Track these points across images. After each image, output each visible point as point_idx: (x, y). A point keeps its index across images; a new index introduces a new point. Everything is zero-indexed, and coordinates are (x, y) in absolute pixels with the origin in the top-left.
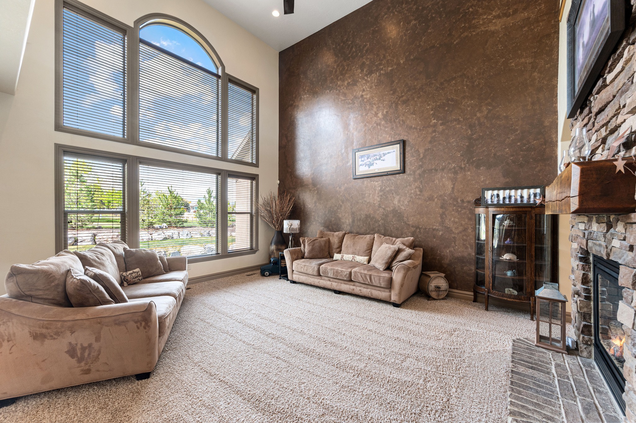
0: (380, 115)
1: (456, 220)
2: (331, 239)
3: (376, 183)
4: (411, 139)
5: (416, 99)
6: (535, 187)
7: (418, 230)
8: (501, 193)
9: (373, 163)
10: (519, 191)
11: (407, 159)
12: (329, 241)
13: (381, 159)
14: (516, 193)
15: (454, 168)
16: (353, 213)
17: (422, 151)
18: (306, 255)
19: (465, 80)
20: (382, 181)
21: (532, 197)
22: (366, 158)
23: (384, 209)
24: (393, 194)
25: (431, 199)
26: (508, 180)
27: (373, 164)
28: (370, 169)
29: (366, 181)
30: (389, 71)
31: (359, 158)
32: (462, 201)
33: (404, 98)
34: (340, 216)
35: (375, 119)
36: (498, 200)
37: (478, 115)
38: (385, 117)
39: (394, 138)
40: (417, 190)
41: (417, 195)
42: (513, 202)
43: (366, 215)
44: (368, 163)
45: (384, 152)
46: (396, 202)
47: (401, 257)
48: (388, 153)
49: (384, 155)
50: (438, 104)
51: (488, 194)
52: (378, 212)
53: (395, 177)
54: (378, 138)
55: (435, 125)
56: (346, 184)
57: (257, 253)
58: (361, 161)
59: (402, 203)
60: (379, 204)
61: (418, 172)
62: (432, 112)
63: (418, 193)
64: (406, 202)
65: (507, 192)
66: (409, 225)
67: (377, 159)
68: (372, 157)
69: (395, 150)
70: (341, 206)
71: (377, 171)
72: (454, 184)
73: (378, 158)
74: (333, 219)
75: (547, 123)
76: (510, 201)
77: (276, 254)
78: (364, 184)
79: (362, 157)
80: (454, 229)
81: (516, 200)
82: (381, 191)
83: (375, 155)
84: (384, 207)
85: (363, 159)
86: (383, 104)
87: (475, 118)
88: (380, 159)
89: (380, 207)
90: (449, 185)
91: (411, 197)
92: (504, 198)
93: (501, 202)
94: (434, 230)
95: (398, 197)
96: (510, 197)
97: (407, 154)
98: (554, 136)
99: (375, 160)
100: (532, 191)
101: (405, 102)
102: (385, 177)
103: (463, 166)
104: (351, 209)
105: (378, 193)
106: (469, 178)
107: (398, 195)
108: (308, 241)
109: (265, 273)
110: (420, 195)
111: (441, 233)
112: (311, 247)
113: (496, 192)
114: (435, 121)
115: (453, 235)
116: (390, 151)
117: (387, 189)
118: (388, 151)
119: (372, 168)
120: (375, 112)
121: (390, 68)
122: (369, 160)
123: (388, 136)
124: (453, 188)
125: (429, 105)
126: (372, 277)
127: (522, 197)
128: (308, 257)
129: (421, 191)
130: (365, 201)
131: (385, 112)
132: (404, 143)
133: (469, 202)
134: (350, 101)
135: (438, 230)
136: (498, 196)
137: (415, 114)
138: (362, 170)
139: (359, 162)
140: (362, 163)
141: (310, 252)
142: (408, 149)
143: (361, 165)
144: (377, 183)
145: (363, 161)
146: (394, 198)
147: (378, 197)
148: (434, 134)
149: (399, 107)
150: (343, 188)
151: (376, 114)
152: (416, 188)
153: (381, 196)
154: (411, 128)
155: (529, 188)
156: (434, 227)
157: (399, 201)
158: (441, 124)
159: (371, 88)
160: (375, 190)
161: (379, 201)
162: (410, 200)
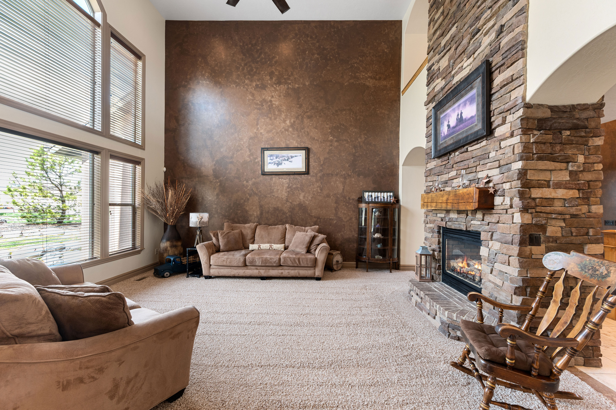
0: (288, 122)
1: (345, 212)
2: (243, 230)
3: (284, 181)
4: (314, 147)
5: (318, 117)
6: (390, 192)
7: (319, 220)
8: (373, 194)
9: (282, 163)
11: (310, 164)
12: (242, 234)
13: (289, 160)
14: (381, 195)
15: (344, 174)
16: (261, 206)
17: (322, 158)
18: (222, 247)
19: (352, 113)
20: (289, 179)
21: (389, 198)
22: (275, 158)
23: (291, 203)
24: (299, 191)
25: (328, 196)
26: (375, 186)
27: (281, 164)
28: (278, 167)
29: (275, 178)
30: (296, 87)
31: (268, 157)
32: (349, 198)
33: (309, 114)
34: (247, 208)
35: (283, 125)
36: (372, 199)
37: (359, 140)
38: (292, 125)
39: (300, 145)
40: (318, 189)
41: (318, 192)
42: (379, 200)
43: (274, 208)
44: (277, 162)
45: (292, 155)
46: (301, 197)
47: (317, 241)
48: (295, 156)
49: (292, 157)
50: (334, 125)
51: (366, 195)
52: (286, 206)
53: (301, 177)
54: (286, 142)
55: (331, 141)
56: (253, 179)
57: (142, 253)
58: (270, 159)
59: (306, 198)
60: (287, 199)
61: (319, 175)
62: (329, 131)
63: (319, 191)
64: (310, 198)
65: (376, 193)
66: (312, 216)
67: (285, 160)
68: (281, 157)
69: (301, 155)
70: (248, 199)
71: (285, 170)
72: (344, 186)
73: (286, 159)
74: (239, 212)
75: (394, 154)
76: (378, 200)
77: (170, 252)
78: (272, 180)
79: (271, 156)
80: (343, 219)
81: (381, 199)
82: (288, 187)
83: (283, 156)
84: (291, 201)
85: (271, 158)
86: (291, 114)
87: (357, 141)
88: (288, 160)
89: (287, 201)
90: (341, 186)
91: (314, 194)
92: (375, 198)
93: (373, 200)
94: (330, 219)
95: (303, 194)
96: (378, 197)
97: (311, 159)
98: (397, 162)
99: (283, 160)
100: (389, 194)
101: (309, 117)
102: (292, 176)
103: (350, 174)
104: (259, 202)
105: (286, 190)
106: (354, 183)
107: (303, 192)
109: (165, 274)
110: (320, 193)
111: (335, 222)
112: (226, 240)
113: (370, 194)
114: (332, 138)
115: (343, 223)
116: (297, 155)
117: (294, 186)
118: (295, 155)
119: (280, 167)
120: (284, 119)
121: (297, 86)
122: (278, 159)
123: (295, 142)
124: (343, 189)
125: (327, 124)
126: (301, 260)
127: (384, 198)
129: (321, 190)
130: (274, 196)
131: (292, 121)
132: (308, 151)
133: (353, 199)
134: (258, 102)
135: (333, 219)
136: (371, 196)
137: (317, 129)
138: (270, 167)
139: (267, 159)
140: (271, 161)
142: (311, 155)
143: (269, 163)
144: (285, 180)
145: (272, 160)
146: (300, 194)
147: (286, 192)
148: (331, 147)
149: (305, 120)
150: (250, 183)
151: (284, 121)
152: (317, 187)
153: (289, 192)
154: (314, 139)
155: (387, 192)
156: (331, 217)
157: (304, 197)
158: (336, 141)
159: (280, 96)
160: (283, 186)
161: (286, 196)
162: (313, 197)
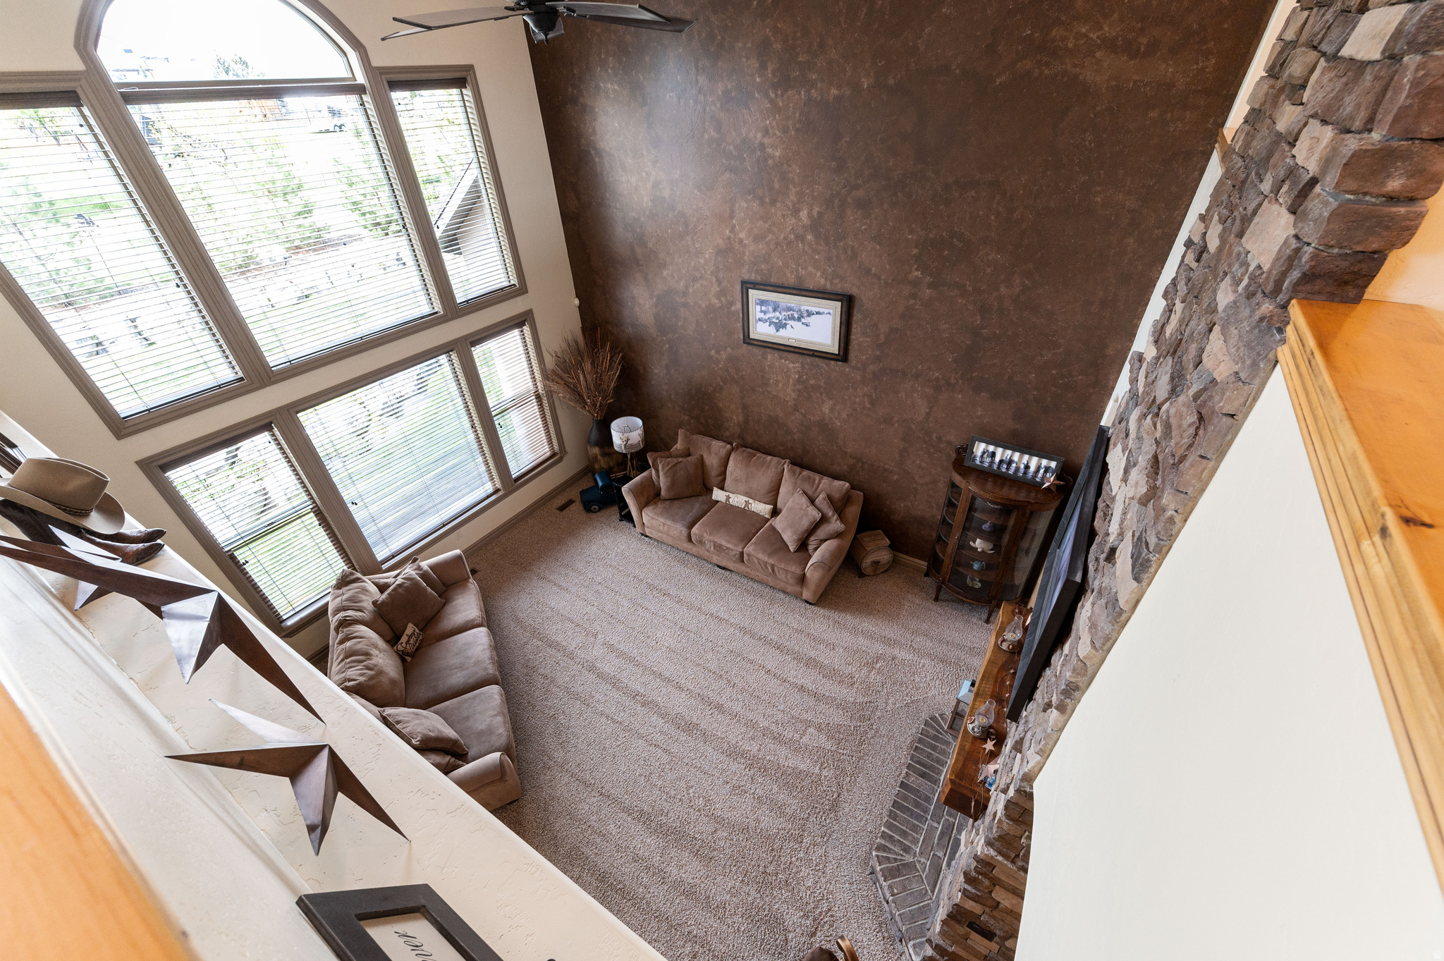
0: (804, 214)
1: (924, 465)
2: (705, 457)
3: (791, 365)
4: (867, 296)
5: (886, 205)
6: (1051, 459)
7: (860, 465)
8: (999, 451)
9: (786, 324)
10: (1026, 457)
11: (853, 337)
12: (701, 461)
13: (803, 320)
14: (1020, 458)
15: (937, 379)
16: (745, 407)
17: (883, 328)
18: (663, 493)
19: (998, 197)
20: (802, 363)
21: (1042, 471)
22: (770, 309)
23: (804, 416)
24: (821, 394)
25: (888, 420)
26: (1018, 426)
27: (784, 326)
28: (778, 333)
29: (771, 357)
30: (831, 99)
31: (757, 304)
32: (939, 439)
33: (861, 193)
34: (721, 405)
35: (791, 221)
36: (992, 462)
37: (1003, 290)
38: (815, 225)
39: (831, 283)
40: (866, 399)
41: (864, 408)
42: (1011, 472)
43: (770, 416)
44: (774, 320)
45: (810, 309)
46: (826, 409)
48: (818, 313)
49: (810, 314)
50: (931, 236)
51: (980, 448)
52: (793, 418)
53: (828, 365)
54: (797, 271)
55: (916, 283)
56: (729, 349)
58: (761, 311)
59: (836, 414)
60: (795, 405)
61: (872, 367)
62: (915, 251)
63: (868, 406)
64: (844, 416)
65: (1009, 452)
66: (845, 452)
67: (792, 318)
68: (784, 310)
69: (831, 311)
70: (721, 388)
71: (792, 343)
72: (931, 408)
73: (796, 316)
74: (707, 408)
75: (1110, 351)
76: (1008, 469)
77: (602, 462)
78: (766, 359)
79: (762, 303)
80: (917, 477)
81: (1017, 469)
82: (799, 381)
83: (789, 309)
84: (803, 411)
85: (763, 308)
86: (813, 191)
87: (995, 294)
88: (799, 319)
89: (796, 408)
90: (922, 406)
91: (855, 410)
92: (1001, 461)
93: (995, 467)
94: (886, 470)
95: (831, 402)
96: (1010, 462)
97: (854, 326)
98: (1112, 377)
99: (790, 319)
100: (1044, 462)
101: (863, 205)
102: (808, 359)
103: (953, 381)
104: (742, 398)
105: (794, 385)
106: (959, 405)
107: (831, 399)
108: (663, 468)
109: (592, 508)
110: (869, 409)
111: (895, 477)
112: (669, 479)
113: (991, 448)
114: (918, 274)
115: (914, 486)
116: (821, 310)
117: (812, 382)
118: (817, 310)
119: (782, 332)
120: (794, 205)
121: (834, 91)
122: (777, 314)
123: (819, 274)
124: (928, 414)
125: (911, 232)
126: (776, 568)
127: (1027, 467)
128: (667, 497)
129: (873, 403)
130: (769, 392)
131: (815, 213)
132: (849, 304)
133: (949, 443)
134: (731, 148)
135: (891, 472)
136: (993, 455)
137: (879, 244)
138: (762, 330)
139: (755, 311)
140: (762, 315)
141: (670, 488)
142: (857, 316)
143: (760, 320)
144: (793, 365)
145: (765, 313)
146: (823, 402)
147: (794, 391)
148: (912, 302)
149: (849, 212)
150: (724, 355)
151: (796, 212)
152: (864, 395)
153: (799, 391)
154: (868, 271)
155: (1041, 457)
156: (887, 467)
157: (832, 410)
158: (930, 286)
159: (785, 131)
160: (788, 377)
161: (794, 400)
162: (852, 414)
